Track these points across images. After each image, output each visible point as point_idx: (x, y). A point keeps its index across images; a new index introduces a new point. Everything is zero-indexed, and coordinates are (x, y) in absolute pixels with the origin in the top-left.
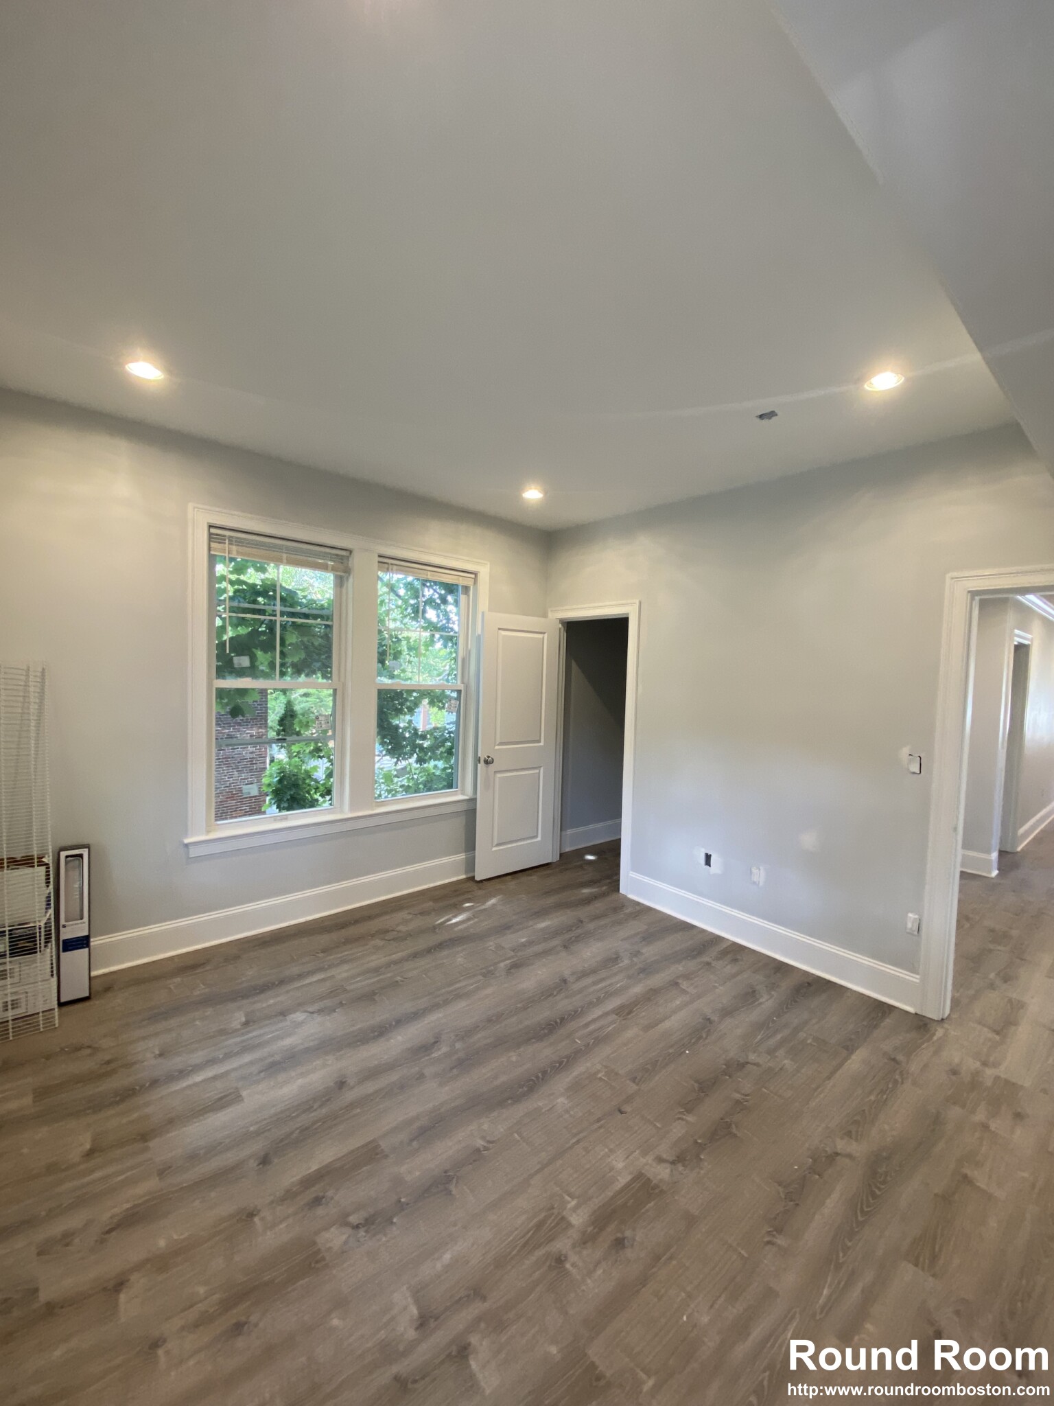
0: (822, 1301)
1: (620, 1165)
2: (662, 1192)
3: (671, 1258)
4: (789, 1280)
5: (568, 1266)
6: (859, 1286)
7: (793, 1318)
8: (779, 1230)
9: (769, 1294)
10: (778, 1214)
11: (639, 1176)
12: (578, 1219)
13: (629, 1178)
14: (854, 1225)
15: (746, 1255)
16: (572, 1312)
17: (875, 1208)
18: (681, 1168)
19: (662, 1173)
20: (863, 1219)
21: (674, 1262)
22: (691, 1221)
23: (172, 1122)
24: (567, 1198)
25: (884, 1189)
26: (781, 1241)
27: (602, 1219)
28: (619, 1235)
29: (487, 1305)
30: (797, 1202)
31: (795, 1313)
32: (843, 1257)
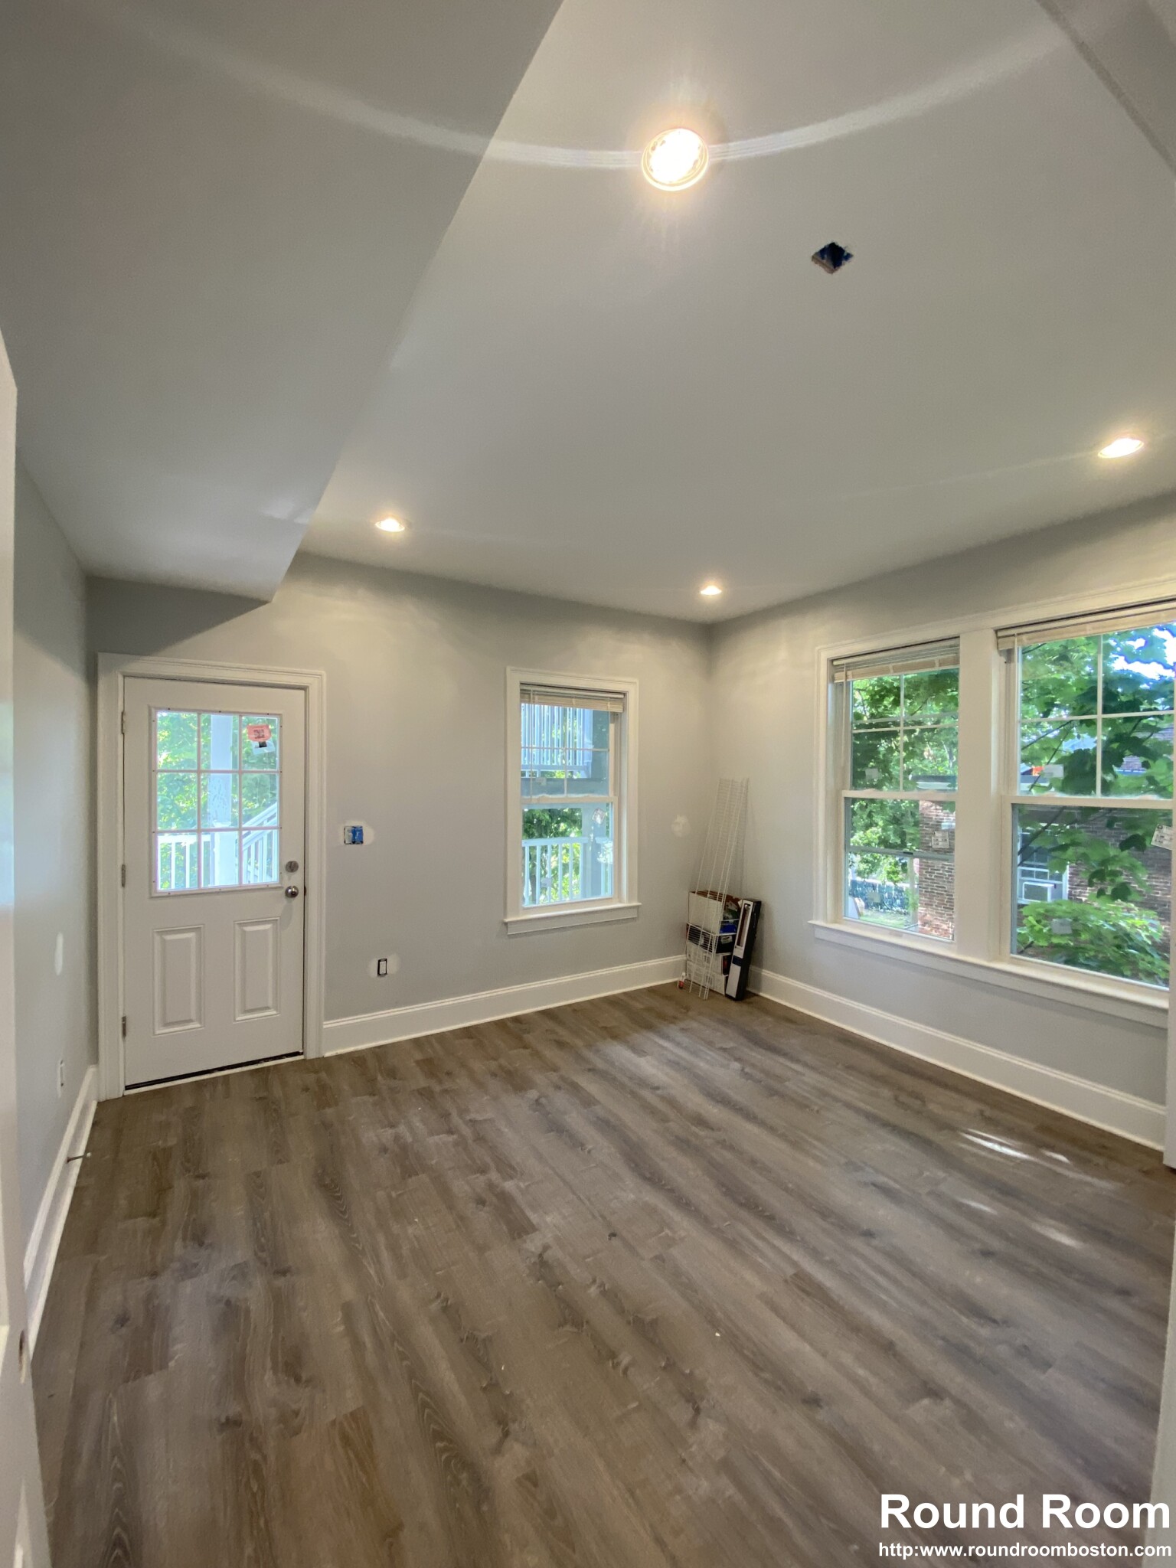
0: (378, 1307)
1: (548, 1219)
2: (514, 1239)
3: (458, 1226)
4: (404, 1294)
5: (478, 1175)
6: (369, 1345)
7: (380, 1281)
8: (445, 1309)
9: (403, 1276)
10: (459, 1316)
11: (534, 1229)
12: (509, 1186)
13: (534, 1222)
14: (418, 1383)
15: (438, 1273)
16: (449, 1172)
17: (423, 1420)
18: (533, 1260)
19: (533, 1244)
20: (419, 1398)
21: (454, 1227)
22: (481, 1249)
23: (626, 1042)
24: (527, 1184)
25: (441, 1457)
26: (435, 1306)
27: (505, 1199)
28: (487, 1203)
29: (470, 1141)
30: (464, 1343)
31: (382, 1284)
32: (398, 1349)
